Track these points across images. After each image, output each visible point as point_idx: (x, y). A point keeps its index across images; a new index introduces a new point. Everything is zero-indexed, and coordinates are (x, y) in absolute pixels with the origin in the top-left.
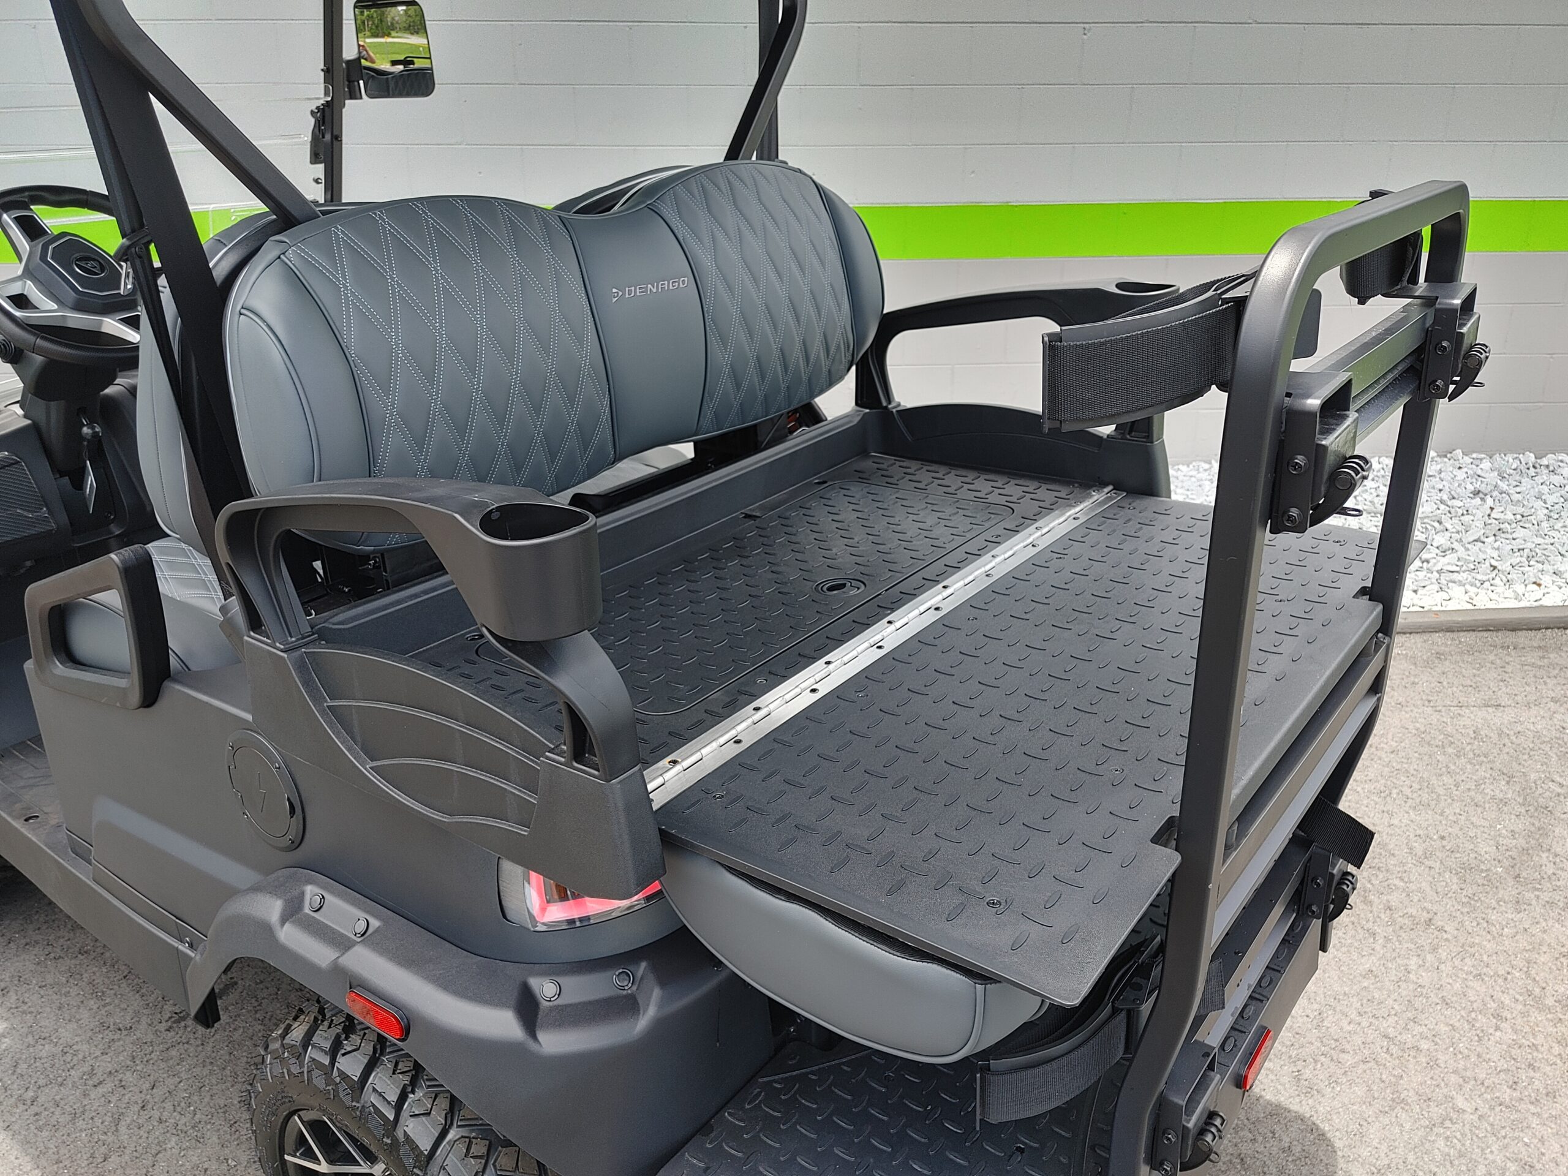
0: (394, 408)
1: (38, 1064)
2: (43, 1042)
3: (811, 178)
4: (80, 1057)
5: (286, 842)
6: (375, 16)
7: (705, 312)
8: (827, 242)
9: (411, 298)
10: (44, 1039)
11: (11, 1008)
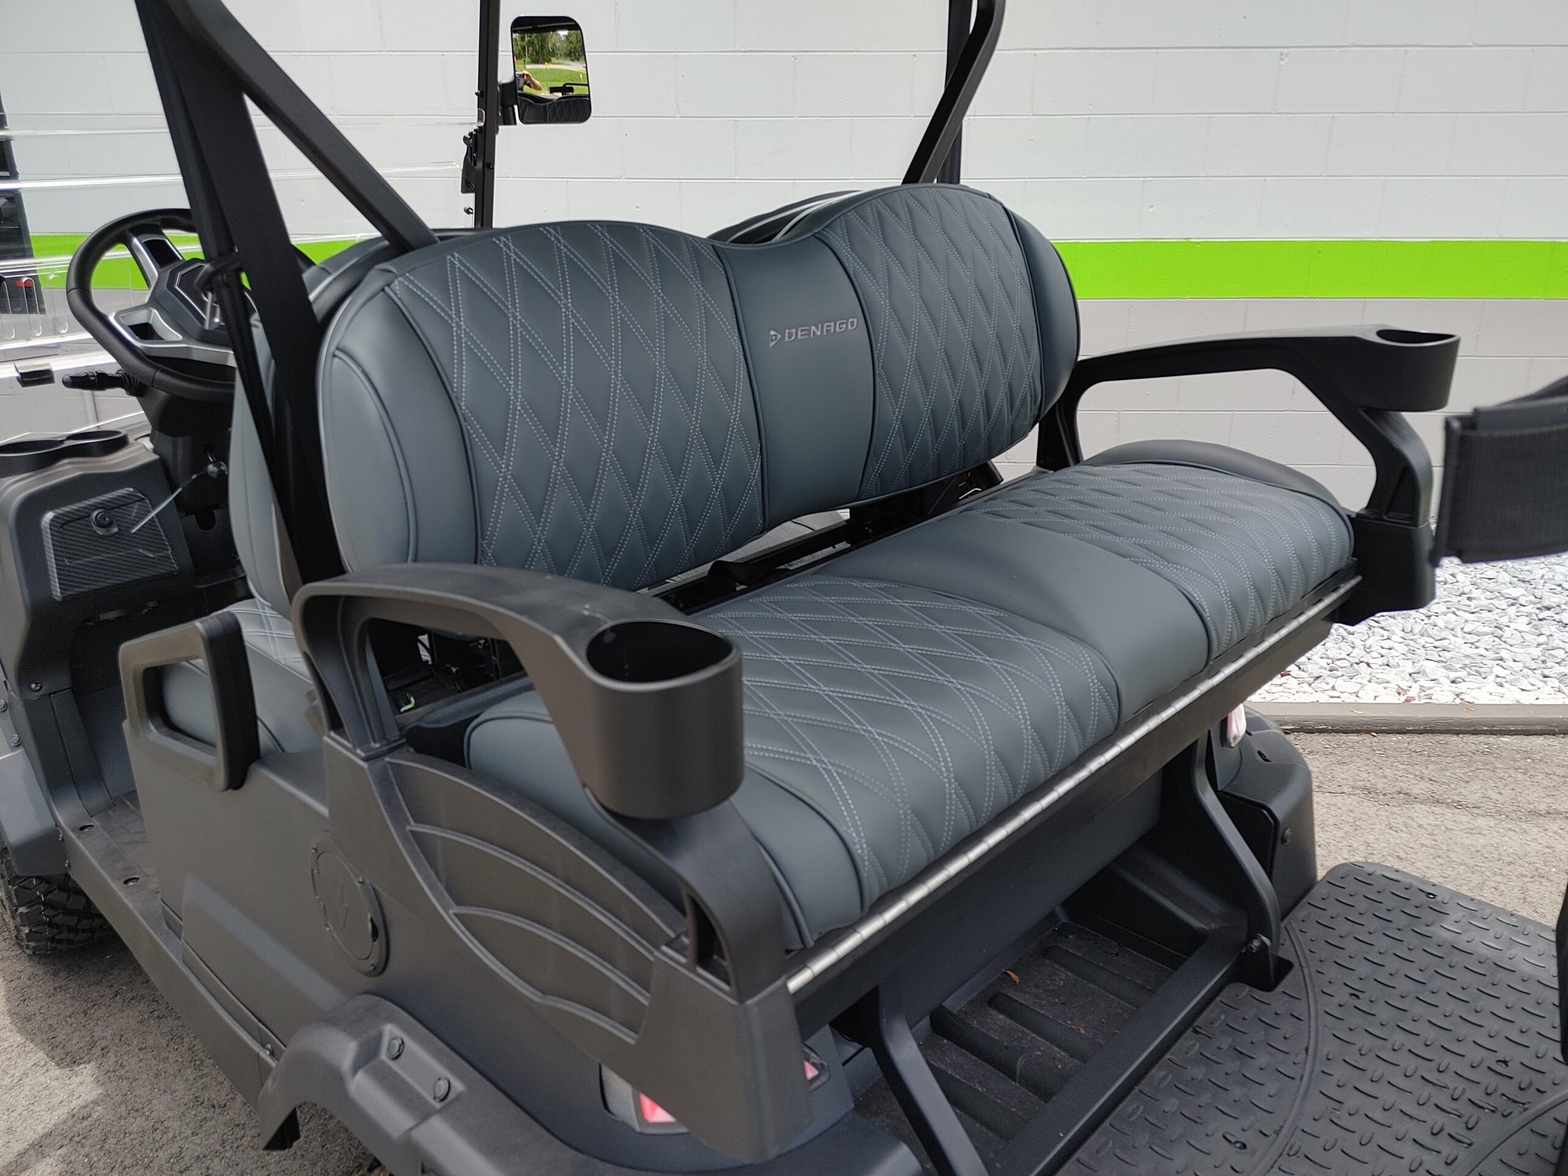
0: (508, 470)
1: (127, 1140)
2: (135, 1114)
3: (1001, 204)
4: (170, 1135)
5: (368, 966)
6: (536, 41)
7: (876, 359)
8: (1018, 279)
9: (535, 340)
10: (137, 1111)
11: (109, 1071)
